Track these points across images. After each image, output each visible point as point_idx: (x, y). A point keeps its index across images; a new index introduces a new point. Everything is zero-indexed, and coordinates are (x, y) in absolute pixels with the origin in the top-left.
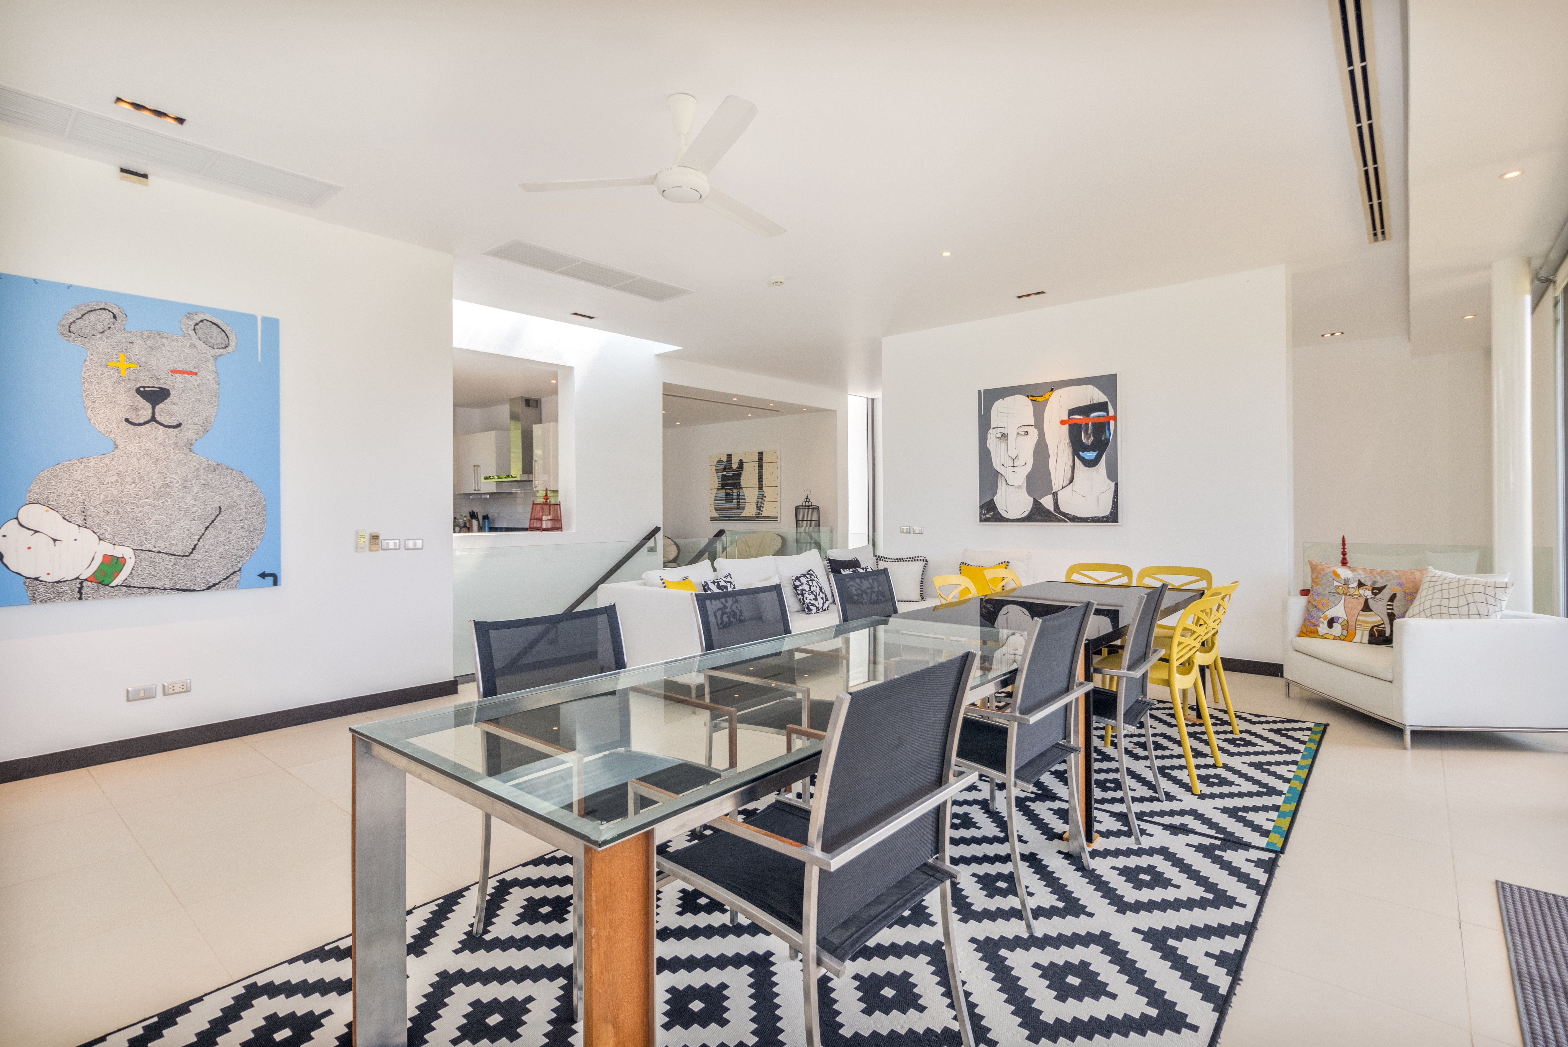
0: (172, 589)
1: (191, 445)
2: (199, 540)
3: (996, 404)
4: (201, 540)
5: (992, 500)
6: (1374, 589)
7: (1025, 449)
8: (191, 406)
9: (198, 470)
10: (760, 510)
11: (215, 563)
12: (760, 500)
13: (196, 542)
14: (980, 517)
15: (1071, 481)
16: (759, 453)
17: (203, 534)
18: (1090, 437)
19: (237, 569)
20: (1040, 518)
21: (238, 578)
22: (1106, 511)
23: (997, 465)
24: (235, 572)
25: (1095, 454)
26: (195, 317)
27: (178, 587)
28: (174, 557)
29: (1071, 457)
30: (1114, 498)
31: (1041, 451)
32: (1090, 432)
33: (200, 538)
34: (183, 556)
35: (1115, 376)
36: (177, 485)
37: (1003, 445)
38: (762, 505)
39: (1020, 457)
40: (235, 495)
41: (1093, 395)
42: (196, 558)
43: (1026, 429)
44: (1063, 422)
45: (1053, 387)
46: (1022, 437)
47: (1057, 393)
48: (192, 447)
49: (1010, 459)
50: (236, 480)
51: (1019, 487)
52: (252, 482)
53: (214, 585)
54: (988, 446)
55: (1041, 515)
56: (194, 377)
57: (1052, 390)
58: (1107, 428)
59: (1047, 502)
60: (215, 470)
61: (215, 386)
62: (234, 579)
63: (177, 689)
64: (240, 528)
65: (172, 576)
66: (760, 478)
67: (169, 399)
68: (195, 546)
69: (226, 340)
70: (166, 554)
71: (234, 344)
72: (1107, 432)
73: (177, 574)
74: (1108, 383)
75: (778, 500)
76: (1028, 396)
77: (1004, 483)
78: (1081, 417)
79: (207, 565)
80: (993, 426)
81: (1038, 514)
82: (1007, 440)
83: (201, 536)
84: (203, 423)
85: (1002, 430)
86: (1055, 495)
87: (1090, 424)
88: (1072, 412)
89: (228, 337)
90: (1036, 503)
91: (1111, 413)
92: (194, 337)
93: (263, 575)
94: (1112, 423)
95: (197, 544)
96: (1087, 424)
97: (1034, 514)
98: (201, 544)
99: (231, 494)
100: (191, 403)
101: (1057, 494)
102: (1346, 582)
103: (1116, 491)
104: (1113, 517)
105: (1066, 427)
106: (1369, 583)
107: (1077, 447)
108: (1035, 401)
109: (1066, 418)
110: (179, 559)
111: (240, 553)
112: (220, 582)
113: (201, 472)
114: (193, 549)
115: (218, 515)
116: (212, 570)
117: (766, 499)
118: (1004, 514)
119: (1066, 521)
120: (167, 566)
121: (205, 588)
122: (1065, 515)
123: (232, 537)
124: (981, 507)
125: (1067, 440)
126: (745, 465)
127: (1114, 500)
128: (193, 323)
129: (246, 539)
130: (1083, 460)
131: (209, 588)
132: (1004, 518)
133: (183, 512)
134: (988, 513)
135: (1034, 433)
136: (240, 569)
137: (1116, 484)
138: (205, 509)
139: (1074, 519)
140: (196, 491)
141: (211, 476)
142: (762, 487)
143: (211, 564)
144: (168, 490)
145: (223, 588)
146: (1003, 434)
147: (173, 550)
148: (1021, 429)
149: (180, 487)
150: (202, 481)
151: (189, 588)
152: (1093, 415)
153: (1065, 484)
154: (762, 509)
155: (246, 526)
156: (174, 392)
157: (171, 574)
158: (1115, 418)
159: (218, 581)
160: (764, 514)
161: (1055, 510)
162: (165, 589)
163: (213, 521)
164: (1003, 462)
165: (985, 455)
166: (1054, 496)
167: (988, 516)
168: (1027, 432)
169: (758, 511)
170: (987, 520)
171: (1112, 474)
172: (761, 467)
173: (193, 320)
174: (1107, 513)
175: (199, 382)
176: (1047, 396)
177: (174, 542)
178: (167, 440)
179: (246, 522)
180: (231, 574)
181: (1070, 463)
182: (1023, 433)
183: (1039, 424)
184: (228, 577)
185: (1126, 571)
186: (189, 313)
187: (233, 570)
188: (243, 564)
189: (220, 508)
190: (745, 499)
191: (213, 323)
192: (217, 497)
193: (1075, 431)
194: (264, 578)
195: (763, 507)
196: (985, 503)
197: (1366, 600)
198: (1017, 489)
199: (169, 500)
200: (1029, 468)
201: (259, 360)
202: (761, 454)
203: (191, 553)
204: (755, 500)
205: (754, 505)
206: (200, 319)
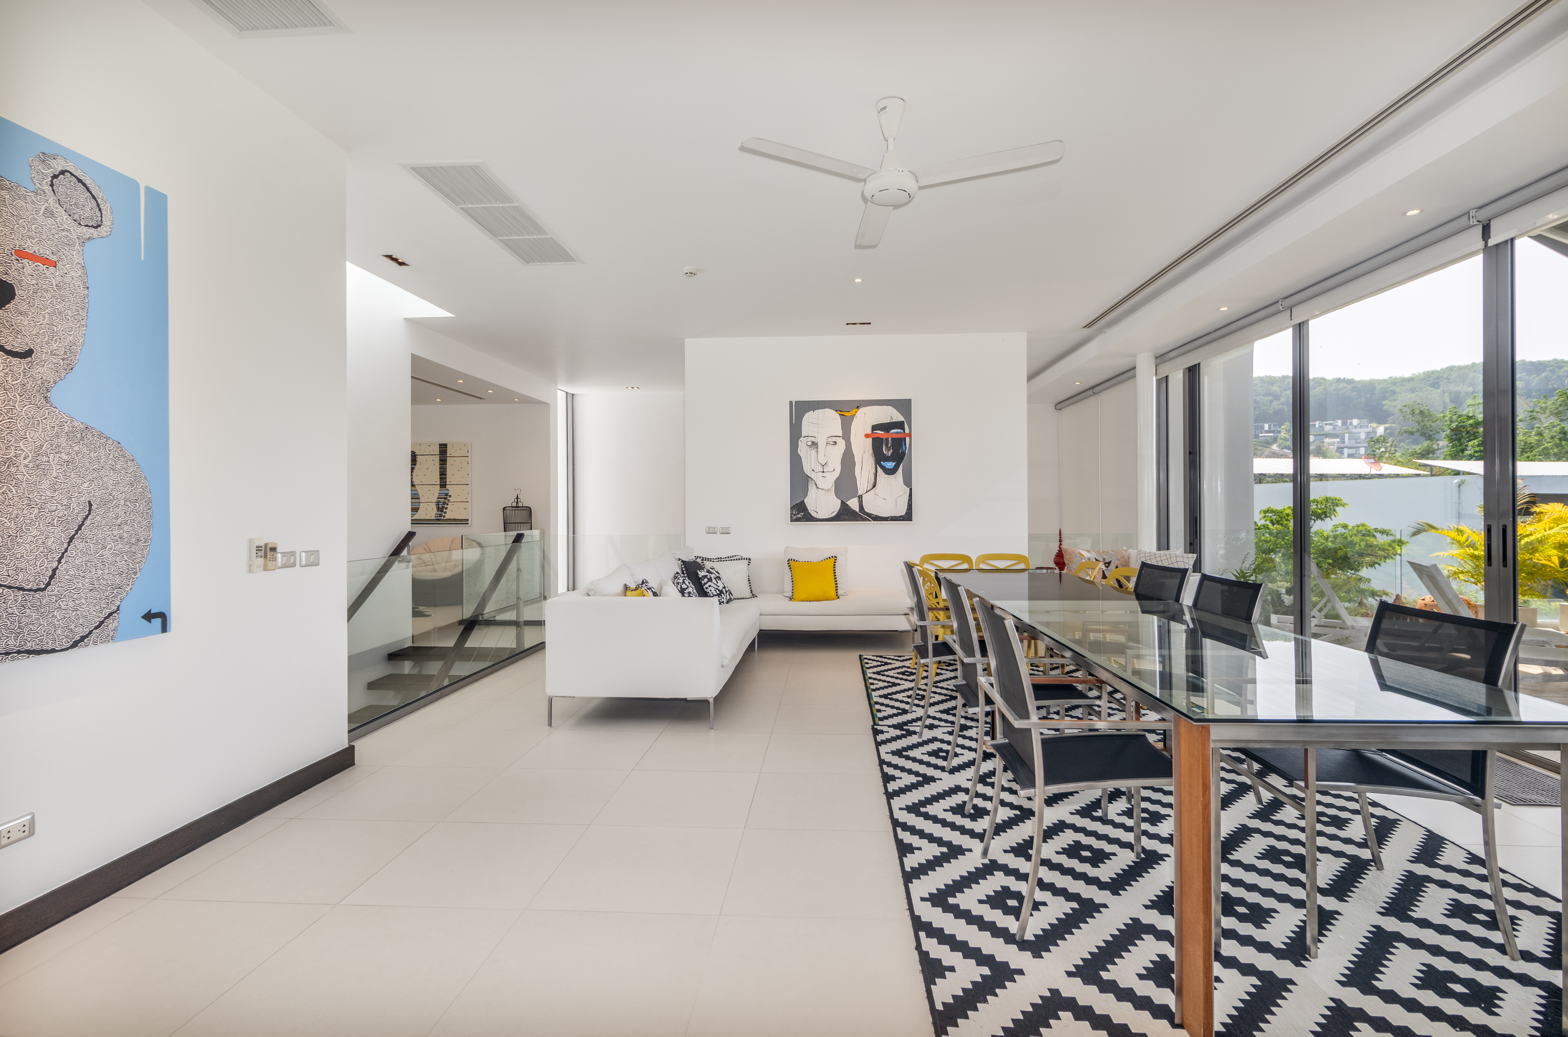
0: (19, 652)
1: (48, 391)
2: (59, 561)
3: (807, 414)
4: (63, 561)
5: (803, 501)
6: (1105, 563)
7: (834, 457)
8: (46, 321)
9: (57, 435)
10: (442, 511)
11: (83, 601)
12: (443, 500)
13: (55, 564)
14: (791, 517)
15: (874, 486)
16: (440, 445)
17: (66, 550)
18: (890, 450)
19: (114, 608)
20: (847, 517)
21: (115, 624)
22: (903, 512)
23: (807, 470)
24: (111, 614)
25: (894, 464)
26: (53, 163)
27: (29, 646)
28: (21, 592)
29: (874, 466)
30: (909, 501)
31: (848, 460)
32: (889, 445)
33: (62, 557)
34: (36, 591)
35: (910, 400)
36: (26, 462)
37: (813, 452)
38: (446, 506)
39: (829, 463)
40: (111, 482)
41: (892, 415)
42: (56, 592)
43: (835, 439)
44: (867, 436)
45: (859, 405)
46: (831, 447)
47: (862, 410)
48: (49, 394)
49: (820, 465)
50: (111, 456)
51: (828, 490)
52: (133, 460)
53: (83, 638)
54: (799, 452)
55: (847, 515)
56: (52, 269)
57: (858, 407)
58: (903, 443)
59: (853, 504)
60: (82, 438)
61: (83, 292)
62: (110, 626)
63: (14, 836)
64: (117, 538)
65: (19, 627)
66: (443, 474)
67: (13, 302)
68: (54, 571)
69: (99, 214)
70: (10, 587)
71: (109, 223)
72: (904, 446)
73: (27, 624)
74: (904, 406)
75: (469, 500)
76: (836, 411)
77: (814, 486)
78: (883, 432)
79: (71, 604)
80: (803, 434)
81: (845, 514)
82: (817, 448)
83: (63, 554)
84: (65, 353)
85: (813, 439)
86: (860, 497)
87: (890, 439)
88: (875, 428)
89: (100, 210)
90: (843, 503)
91: (907, 431)
92: (52, 199)
93: (149, 616)
94: (908, 439)
95: (57, 568)
96: (887, 439)
97: (842, 515)
98: (63, 567)
99: (105, 479)
100: (47, 316)
101: (862, 497)
102: (1089, 559)
103: (910, 495)
104: (908, 517)
105: (870, 440)
106: (1101, 560)
107: (879, 458)
108: (843, 415)
109: (870, 432)
110: (30, 596)
111: (118, 580)
112: (91, 632)
113: (63, 441)
114: (52, 577)
115: (87, 516)
116: (79, 612)
117: (451, 499)
118: (814, 514)
119: (869, 520)
120: (10, 611)
121: (68, 645)
122: (869, 515)
123: (107, 553)
124: (792, 508)
125: (871, 451)
126: (419, 458)
127: (908, 503)
128: (50, 172)
129: (125, 557)
130: (883, 468)
131: (75, 645)
132: (814, 518)
133: (36, 511)
134: (798, 513)
135: (842, 443)
136: (118, 609)
137: (911, 489)
138: (68, 506)
139: (877, 518)
140: (55, 474)
141: (76, 448)
142: (445, 485)
143: (77, 602)
144: (13, 469)
145: (95, 643)
146: (813, 442)
147: (21, 579)
148: (829, 440)
149: (31, 465)
150: (63, 456)
151: (44, 648)
152: (892, 431)
153: (868, 489)
154: (445, 510)
155: (125, 535)
156: (21, 292)
157: (17, 624)
158: (910, 435)
159: (87, 631)
160: (448, 516)
161: (860, 511)
162: (7, 654)
163: (80, 528)
164: (813, 467)
165: (796, 461)
166: (859, 499)
167: (799, 516)
168: (835, 443)
169: (440, 513)
170: (798, 520)
171: (908, 481)
172: (443, 461)
173: (49, 167)
174: (903, 513)
175: (59, 279)
176: (853, 412)
177: (22, 566)
178: (9, 379)
179: (126, 528)
180: (106, 618)
181: (873, 471)
182: (832, 443)
183: (846, 436)
184: (101, 623)
185: (966, 559)
186: (43, 153)
187: (108, 611)
188: (121, 600)
189: (90, 505)
190: (419, 498)
191: (80, 181)
192: (86, 485)
193: (877, 444)
194: (150, 622)
195: (446, 508)
196: (796, 504)
197: (1103, 571)
198: (826, 492)
199: (13, 490)
200: (837, 473)
201: (143, 259)
202: (443, 448)
203: (48, 584)
204: (435, 500)
205: (434, 506)
206: (60, 169)
